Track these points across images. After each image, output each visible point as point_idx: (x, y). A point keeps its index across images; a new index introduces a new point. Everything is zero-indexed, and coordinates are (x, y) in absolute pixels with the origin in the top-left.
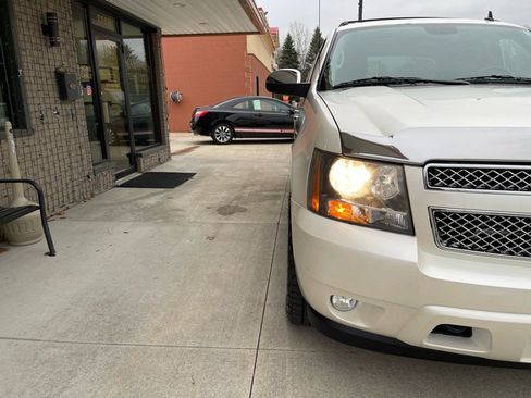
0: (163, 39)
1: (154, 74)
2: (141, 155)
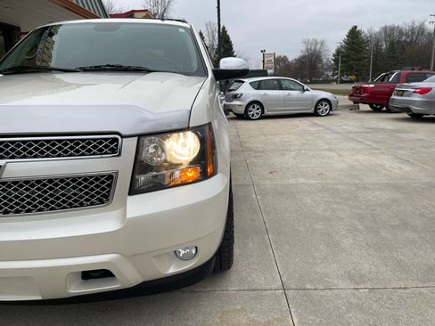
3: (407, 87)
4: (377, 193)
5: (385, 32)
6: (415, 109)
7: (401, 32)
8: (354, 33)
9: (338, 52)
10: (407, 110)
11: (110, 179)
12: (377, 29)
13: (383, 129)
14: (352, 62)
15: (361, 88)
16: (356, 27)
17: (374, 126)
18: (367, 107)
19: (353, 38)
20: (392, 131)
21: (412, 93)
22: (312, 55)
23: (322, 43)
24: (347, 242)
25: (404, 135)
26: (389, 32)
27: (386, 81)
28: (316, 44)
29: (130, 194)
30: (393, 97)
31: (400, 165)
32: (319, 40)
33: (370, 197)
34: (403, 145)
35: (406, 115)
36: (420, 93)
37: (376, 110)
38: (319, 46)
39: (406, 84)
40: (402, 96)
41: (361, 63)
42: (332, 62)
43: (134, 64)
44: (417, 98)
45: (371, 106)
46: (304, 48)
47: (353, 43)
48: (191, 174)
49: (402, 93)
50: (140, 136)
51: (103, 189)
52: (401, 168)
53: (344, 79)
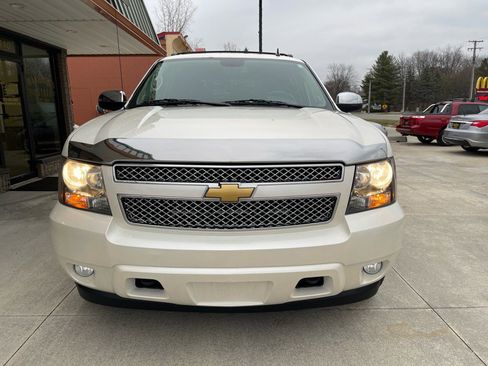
0: (68, 59)
1: (59, 89)
2: (42, 162)
3: (464, 119)
4: (470, 225)
5: (418, 59)
6: (473, 142)
7: (435, 59)
8: (384, 59)
9: (368, 79)
10: (464, 143)
11: (333, 200)
12: (409, 55)
13: (443, 163)
14: (382, 90)
15: (411, 119)
16: (386, 53)
17: (431, 159)
18: (415, 139)
19: (383, 64)
20: (452, 164)
21: (469, 126)
22: (340, 81)
23: (350, 69)
24: (466, 269)
25: (468, 169)
26: (422, 58)
27: (435, 112)
28: (344, 69)
29: (347, 213)
30: (447, 129)
31: (479, 199)
32: (347, 65)
33: (466, 229)
34: (471, 179)
35: (460, 149)
36: (479, 126)
37: (425, 142)
38: (347, 72)
39: (462, 116)
40: (458, 128)
41: (393, 91)
42: (361, 89)
43: (275, 99)
44: (475, 131)
45: (420, 138)
46: (330, 74)
47: (383, 69)
48: (380, 199)
49: (458, 126)
50: (356, 165)
51: (327, 209)
52: (482, 202)
53: (374, 108)
